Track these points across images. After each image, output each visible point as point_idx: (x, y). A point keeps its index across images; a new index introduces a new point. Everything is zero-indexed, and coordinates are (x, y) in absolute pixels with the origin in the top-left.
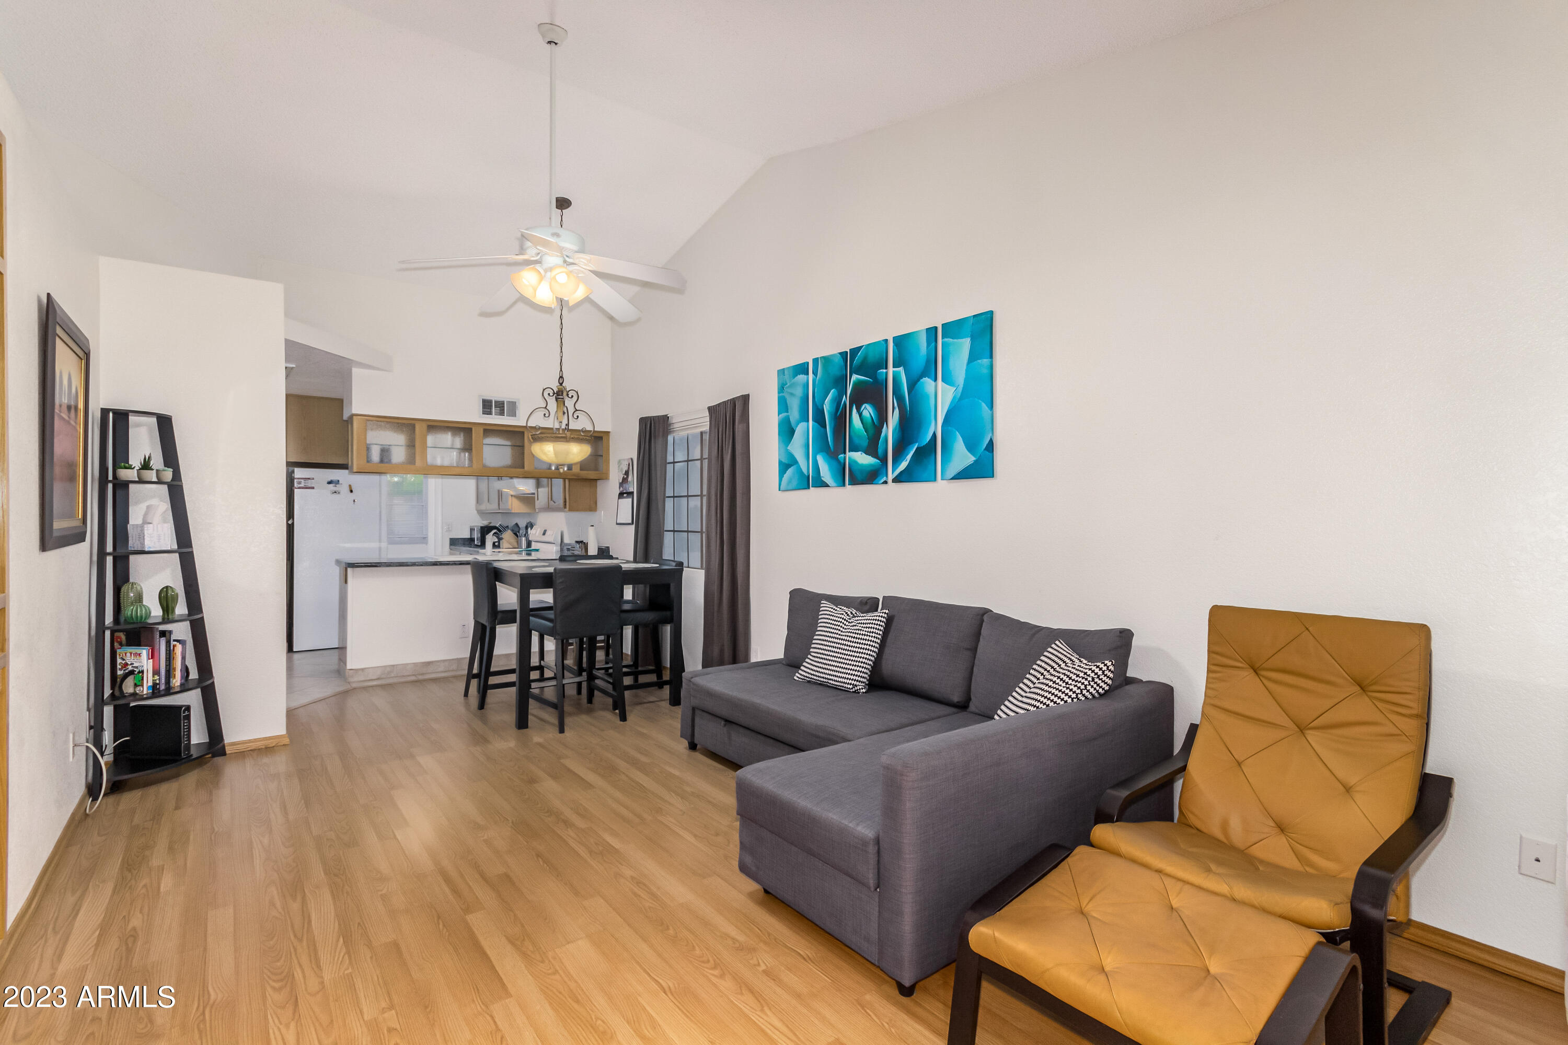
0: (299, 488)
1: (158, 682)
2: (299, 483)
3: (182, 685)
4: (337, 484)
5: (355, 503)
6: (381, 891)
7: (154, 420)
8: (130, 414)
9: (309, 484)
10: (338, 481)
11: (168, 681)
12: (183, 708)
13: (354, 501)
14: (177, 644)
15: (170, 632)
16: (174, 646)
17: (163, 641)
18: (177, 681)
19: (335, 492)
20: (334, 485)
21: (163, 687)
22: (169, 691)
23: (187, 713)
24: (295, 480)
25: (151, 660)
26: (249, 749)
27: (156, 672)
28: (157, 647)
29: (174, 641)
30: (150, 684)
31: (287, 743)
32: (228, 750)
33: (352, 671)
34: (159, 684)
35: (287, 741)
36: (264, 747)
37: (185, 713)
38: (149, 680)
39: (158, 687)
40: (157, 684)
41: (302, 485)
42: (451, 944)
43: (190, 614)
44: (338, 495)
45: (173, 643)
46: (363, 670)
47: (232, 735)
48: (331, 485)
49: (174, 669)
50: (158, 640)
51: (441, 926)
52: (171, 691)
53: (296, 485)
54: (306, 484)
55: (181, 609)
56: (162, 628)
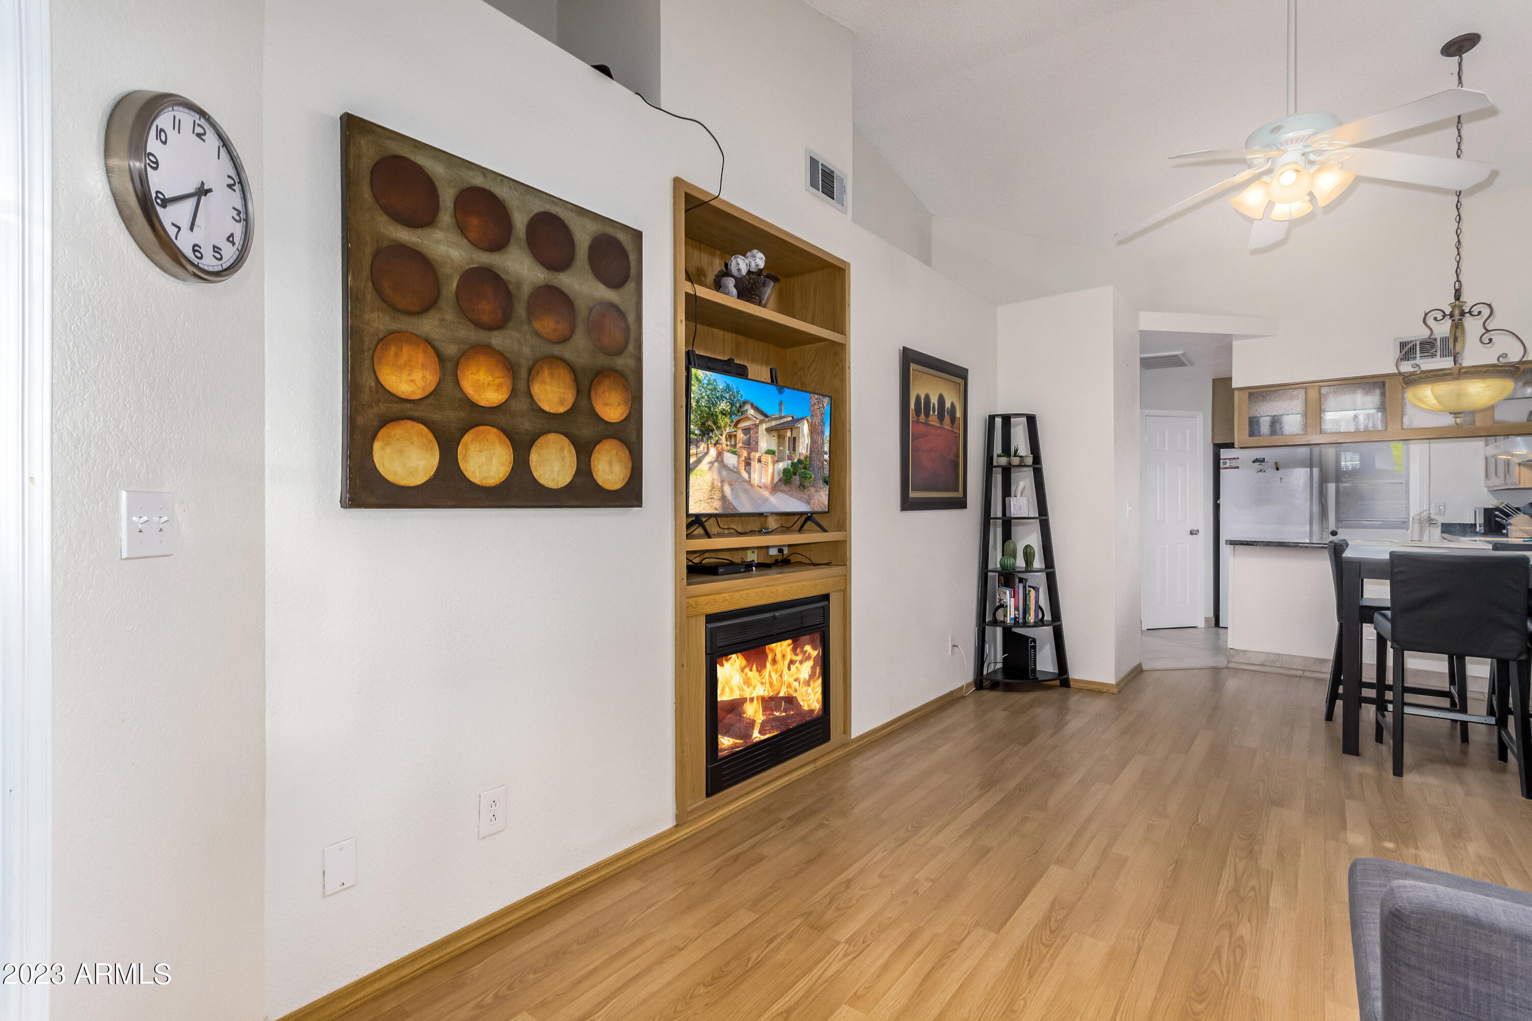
0: (1225, 468)
1: (1017, 616)
2: (1225, 463)
3: (1035, 622)
4: (1262, 462)
5: (1283, 481)
6: (1029, 814)
7: (1025, 419)
8: (1012, 416)
9: (1234, 463)
10: (1264, 459)
11: (1024, 618)
12: (1030, 640)
13: (1281, 479)
14: (1032, 590)
15: (1026, 580)
16: (1029, 591)
17: (1021, 586)
18: (1031, 619)
19: (1261, 471)
20: (1260, 463)
21: (1021, 621)
22: (1025, 624)
23: (1033, 644)
24: (1221, 461)
25: (1013, 599)
26: (1087, 688)
27: (1017, 609)
28: (1017, 590)
29: (1029, 587)
30: (1013, 616)
31: (1115, 692)
32: (1072, 684)
33: (1233, 651)
34: (1018, 618)
35: (1115, 690)
36: (1097, 690)
37: (1031, 643)
38: (1011, 613)
39: (1017, 620)
40: (1017, 618)
41: (1227, 465)
42: (1016, 874)
43: (1046, 568)
44: (1263, 473)
45: (1028, 589)
46: (1244, 652)
47: (1075, 673)
48: (1256, 464)
49: (1030, 609)
50: (1017, 585)
51: (1028, 859)
52: (1027, 625)
53: (1221, 466)
54: (1231, 464)
55: (1038, 563)
56: (1021, 575)
